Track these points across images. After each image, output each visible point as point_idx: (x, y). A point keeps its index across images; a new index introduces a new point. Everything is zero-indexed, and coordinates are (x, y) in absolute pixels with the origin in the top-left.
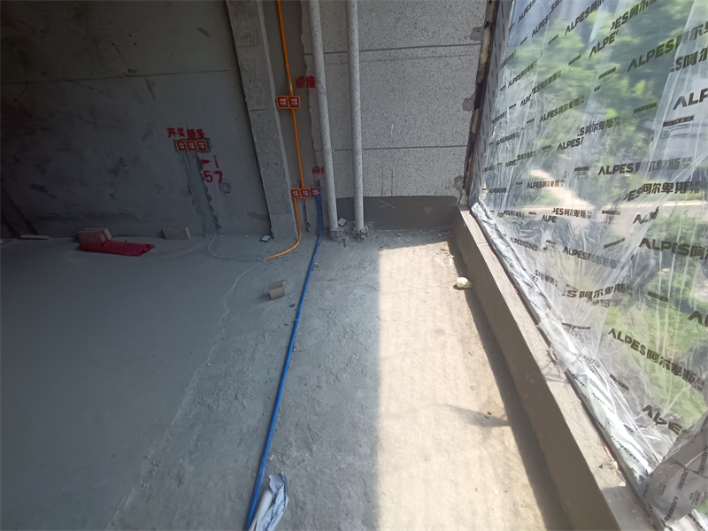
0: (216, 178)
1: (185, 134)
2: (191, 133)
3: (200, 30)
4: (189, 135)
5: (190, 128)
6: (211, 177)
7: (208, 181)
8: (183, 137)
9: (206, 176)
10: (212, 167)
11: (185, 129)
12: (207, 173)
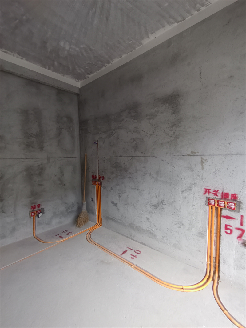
1: (219, 195)
4: (222, 196)
5: (225, 191)
6: (231, 231)
7: (226, 232)
8: (216, 196)
9: (226, 228)
10: (235, 224)
11: (220, 192)
12: (228, 227)
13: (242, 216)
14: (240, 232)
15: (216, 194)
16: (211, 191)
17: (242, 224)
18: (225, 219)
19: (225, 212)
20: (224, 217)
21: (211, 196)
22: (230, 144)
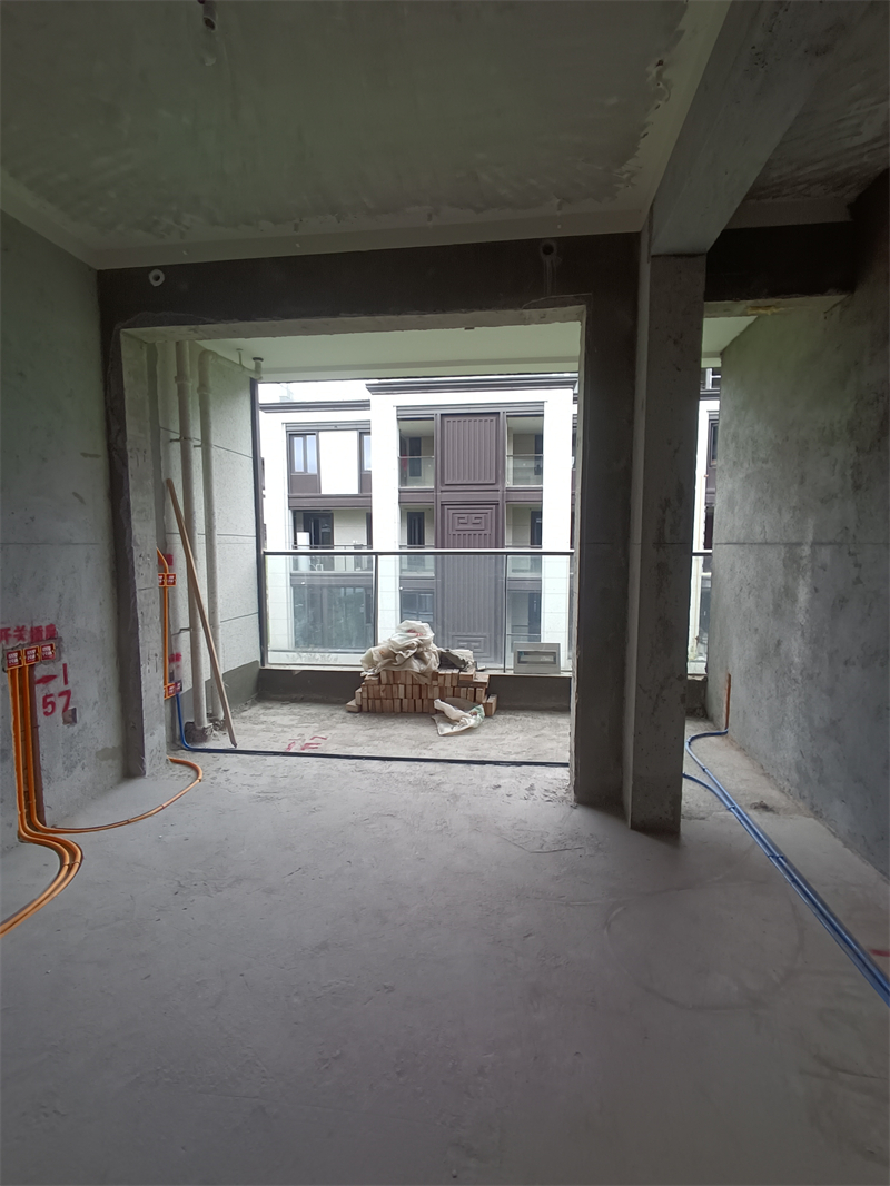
0: (61, 702)
1: (27, 636)
2: (36, 633)
3: (76, 494)
4: (32, 637)
5: (36, 625)
6: (53, 704)
7: (46, 714)
8: (21, 642)
9: (45, 705)
10: (56, 686)
11: (28, 628)
12: (49, 700)
13: (65, 666)
14: (64, 699)
15: (21, 637)
16: (11, 632)
17: (66, 682)
18: (41, 686)
19: (40, 671)
20: (40, 681)
21: (13, 643)
22: (33, 519)
